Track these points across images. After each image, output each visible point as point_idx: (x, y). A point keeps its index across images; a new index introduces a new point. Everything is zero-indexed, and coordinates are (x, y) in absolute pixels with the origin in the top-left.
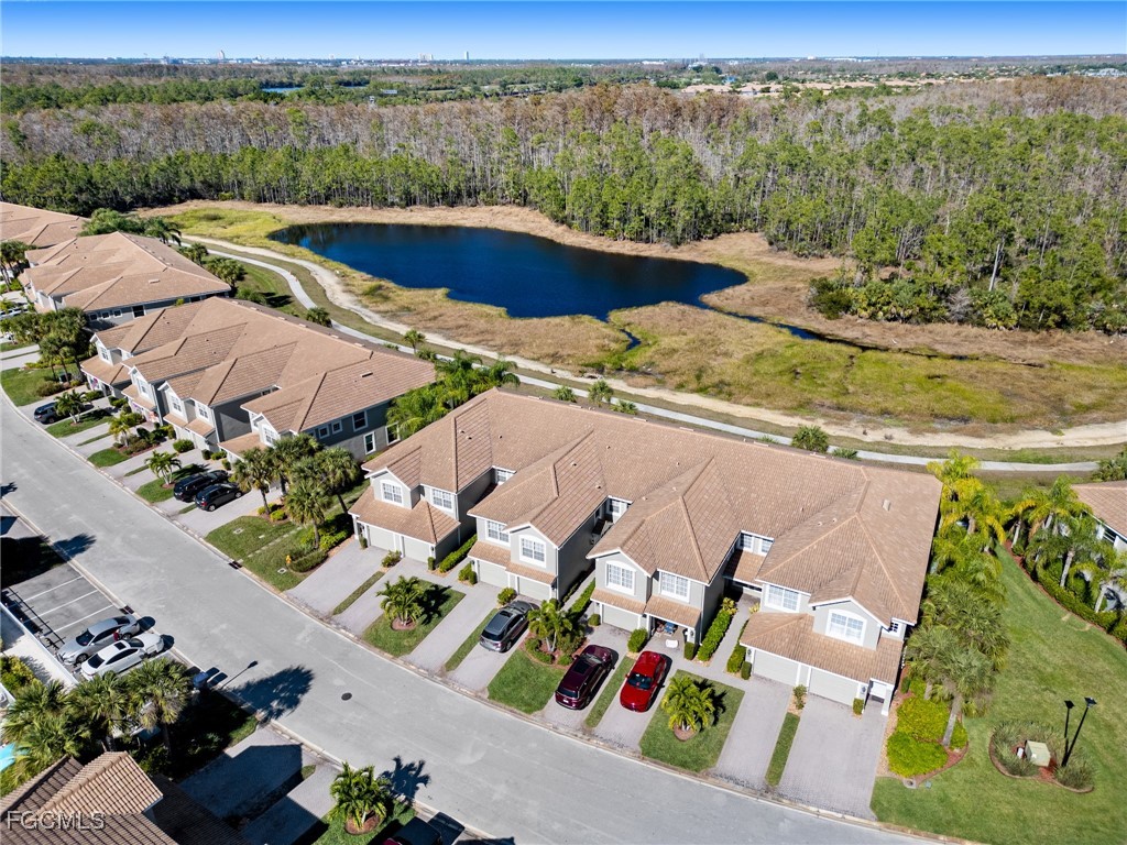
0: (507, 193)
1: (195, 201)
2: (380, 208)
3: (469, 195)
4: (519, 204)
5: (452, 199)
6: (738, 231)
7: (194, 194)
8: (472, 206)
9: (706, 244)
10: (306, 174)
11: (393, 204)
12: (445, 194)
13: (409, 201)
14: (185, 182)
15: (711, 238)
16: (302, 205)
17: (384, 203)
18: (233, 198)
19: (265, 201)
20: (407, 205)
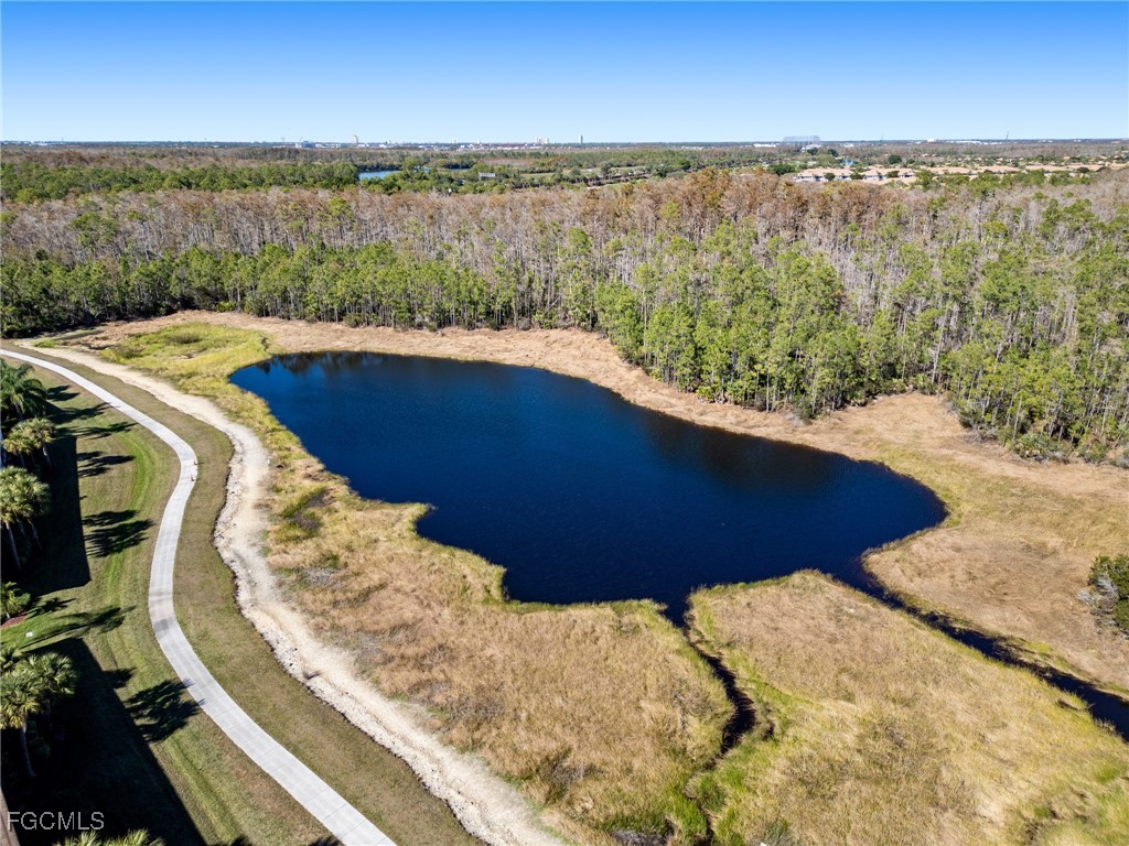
0: (570, 312)
1: (188, 312)
2: (404, 330)
3: (522, 313)
4: (585, 329)
5: (500, 319)
6: (903, 391)
7: (188, 304)
8: (524, 329)
9: (855, 416)
10: (316, 285)
11: (420, 326)
12: (489, 313)
13: (443, 321)
14: (175, 290)
15: (864, 405)
16: (311, 322)
17: (410, 322)
18: (233, 309)
19: (267, 315)
20: (441, 325)
